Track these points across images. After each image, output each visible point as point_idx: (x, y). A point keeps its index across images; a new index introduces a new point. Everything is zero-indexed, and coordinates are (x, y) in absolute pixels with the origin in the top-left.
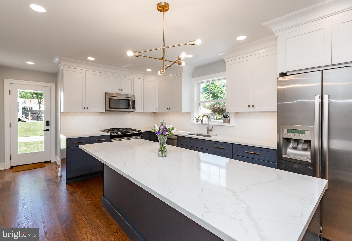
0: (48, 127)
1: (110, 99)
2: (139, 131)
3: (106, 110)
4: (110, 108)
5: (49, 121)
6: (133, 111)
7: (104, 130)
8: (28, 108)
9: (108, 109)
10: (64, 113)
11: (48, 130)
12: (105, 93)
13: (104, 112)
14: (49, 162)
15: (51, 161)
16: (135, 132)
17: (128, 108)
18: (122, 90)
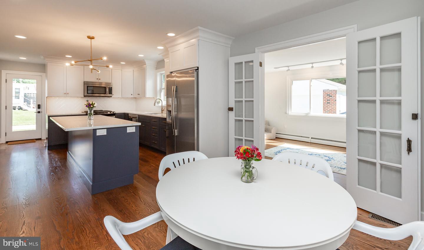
0: (39, 110)
1: (87, 86)
2: (113, 112)
3: (85, 95)
4: (87, 93)
5: (40, 105)
6: (111, 96)
7: (85, 112)
8: (32, 95)
9: (86, 94)
10: (48, 97)
11: (39, 112)
12: (84, 82)
13: (83, 96)
14: (40, 139)
15: (42, 139)
16: (109, 113)
17: (105, 94)
18: (100, 79)
